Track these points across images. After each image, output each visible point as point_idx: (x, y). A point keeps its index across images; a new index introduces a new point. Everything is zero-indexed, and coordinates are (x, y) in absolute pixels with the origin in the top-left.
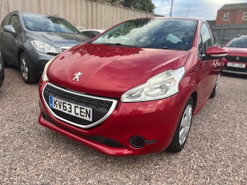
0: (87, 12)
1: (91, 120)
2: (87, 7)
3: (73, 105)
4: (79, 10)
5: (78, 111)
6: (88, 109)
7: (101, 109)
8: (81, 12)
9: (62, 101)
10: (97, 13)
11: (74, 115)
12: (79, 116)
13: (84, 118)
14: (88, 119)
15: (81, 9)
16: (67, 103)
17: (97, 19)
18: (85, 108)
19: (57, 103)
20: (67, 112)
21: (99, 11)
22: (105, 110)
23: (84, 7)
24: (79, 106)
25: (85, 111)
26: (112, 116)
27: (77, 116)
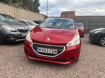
0: (15, 12)
1: (57, 54)
2: (15, 10)
3: (49, 49)
4: (11, 11)
5: (51, 51)
6: (56, 50)
7: (60, 50)
8: (12, 12)
9: (44, 49)
10: (19, 13)
11: (49, 53)
12: (52, 53)
13: (54, 53)
14: (55, 53)
15: (12, 11)
16: (46, 49)
17: (19, 15)
18: (54, 50)
19: (41, 49)
20: (46, 52)
21: (20, 12)
22: (62, 50)
23: (13, 10)
24: (52, 50)
25: (54, 51)
26: (65, 51)
27: (51, 53)
